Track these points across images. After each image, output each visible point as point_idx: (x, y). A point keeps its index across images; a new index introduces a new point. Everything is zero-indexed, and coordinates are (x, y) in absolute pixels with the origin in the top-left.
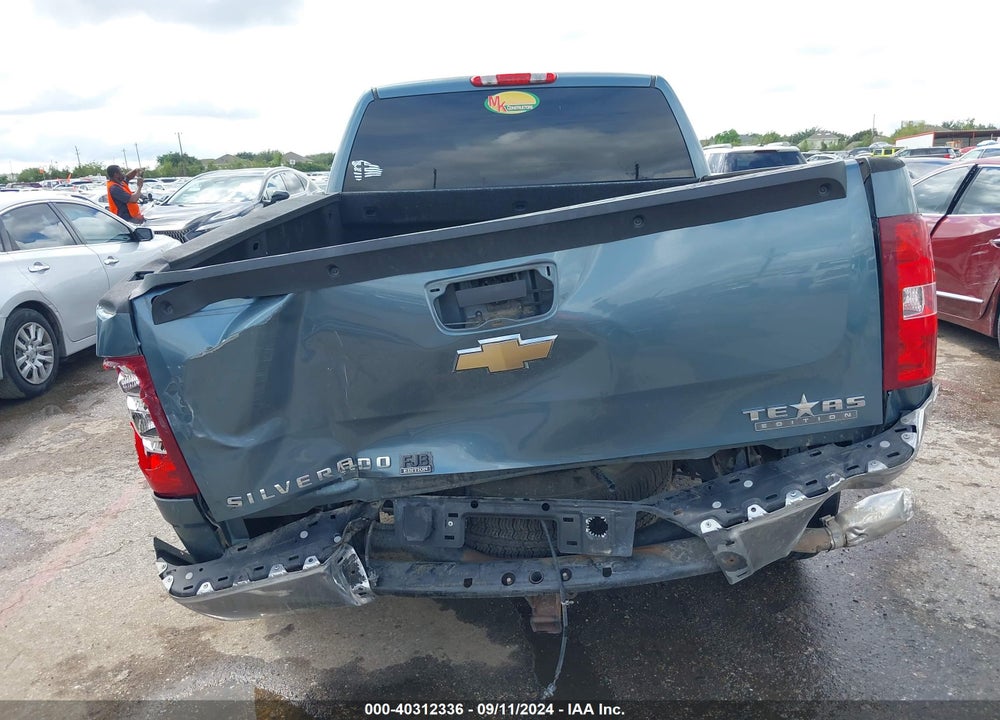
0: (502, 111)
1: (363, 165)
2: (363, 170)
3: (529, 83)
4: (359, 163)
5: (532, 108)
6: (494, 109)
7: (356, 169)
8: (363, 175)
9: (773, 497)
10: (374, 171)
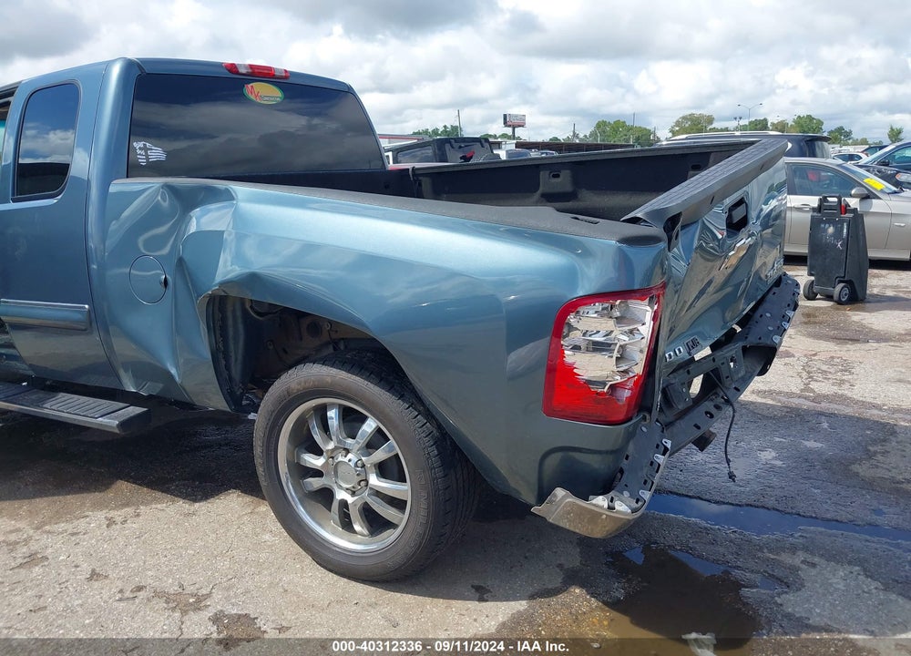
0: (259, 100)
1: (145, 148)
2: (146, 152)
3: (273, 76)
4: (141, 144)
5: (280, 99)
7: (139, 152)
8: (147, 158)
9: (784, 317)
10: (157, 153)
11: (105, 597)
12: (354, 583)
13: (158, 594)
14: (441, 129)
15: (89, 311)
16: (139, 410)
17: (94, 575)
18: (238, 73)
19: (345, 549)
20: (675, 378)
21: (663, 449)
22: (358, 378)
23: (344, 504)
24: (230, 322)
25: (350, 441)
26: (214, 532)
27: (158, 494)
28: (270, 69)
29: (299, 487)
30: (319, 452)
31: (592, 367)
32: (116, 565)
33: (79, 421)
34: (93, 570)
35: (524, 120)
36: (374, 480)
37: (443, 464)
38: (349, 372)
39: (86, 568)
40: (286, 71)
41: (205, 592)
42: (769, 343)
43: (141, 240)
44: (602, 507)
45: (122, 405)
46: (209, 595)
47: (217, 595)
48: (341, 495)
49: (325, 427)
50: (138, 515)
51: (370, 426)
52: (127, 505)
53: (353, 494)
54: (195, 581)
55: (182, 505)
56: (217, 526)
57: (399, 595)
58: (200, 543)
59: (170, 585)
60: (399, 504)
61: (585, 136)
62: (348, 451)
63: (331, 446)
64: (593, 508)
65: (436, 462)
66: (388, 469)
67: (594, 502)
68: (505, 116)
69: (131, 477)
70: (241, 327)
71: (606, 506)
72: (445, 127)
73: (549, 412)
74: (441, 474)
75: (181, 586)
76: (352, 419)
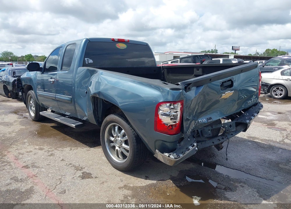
0: (120, 48)
1: (88, 60)
2: (88, 61)
3: (125, 42)
4: (87, 59)
5: (125, 48)
6: (118, 47)
7: (86, 61)
8: (88, 62)
9: (253, 115)
10: (91, 61)
11: (63, 165)
12: (118, 171)
13: (74, 166)
14: (211, 50)
15: (72, 98)
16: (80, 123)
17: (63, 160)
18: (114, 41)
19: (117, 162)
20: (206, 128)
21: (193, 145)
22: (120, 119)
23: (117, 150)
24: (99, 103)
25: (119, 134)
26: (92, 155)
27: (84, 145)
28: (124, 40)
29: (109, 145)
30: (113, 137)
31: (166, 120)
32: (68, 159)
33: (68, 124)
34: (63, 159)
35: (239, 48)
36: (123, 145)
37: (136, 142)
38: (119, 117)
39: (62, 158)
40: (128, 40)
41: (84, 167)
42: (245, 122)
43: (83, 82)
44: (167, 156)
45: (78, 122)
46: (84, 168)
47: (86, 168)
48: (117, 148)
49: (114, 131)
50: (77, 149)
51: (123, 131)
52: (76, 146)
53: (119, 148)
54: (82, 165)
55: (88, 148)
56: (93, 154)
57: (127, 175)
58: (88, 157)
59: (77, 165)
60: (128, 151)
61: (261, 54)
62: (119, 137)
63: (115, 135)
64: (164, 156)
65: (135, 141)
66: (126, 142)
67: (165, 154)
68: (233, 47)
69: (80, 141)
70: (101, 105)
71: (168, 156)
72: (212, 50)
73: (156, 130)
74: (136, 144)
75: (79, 165)
76: (120, 129)
